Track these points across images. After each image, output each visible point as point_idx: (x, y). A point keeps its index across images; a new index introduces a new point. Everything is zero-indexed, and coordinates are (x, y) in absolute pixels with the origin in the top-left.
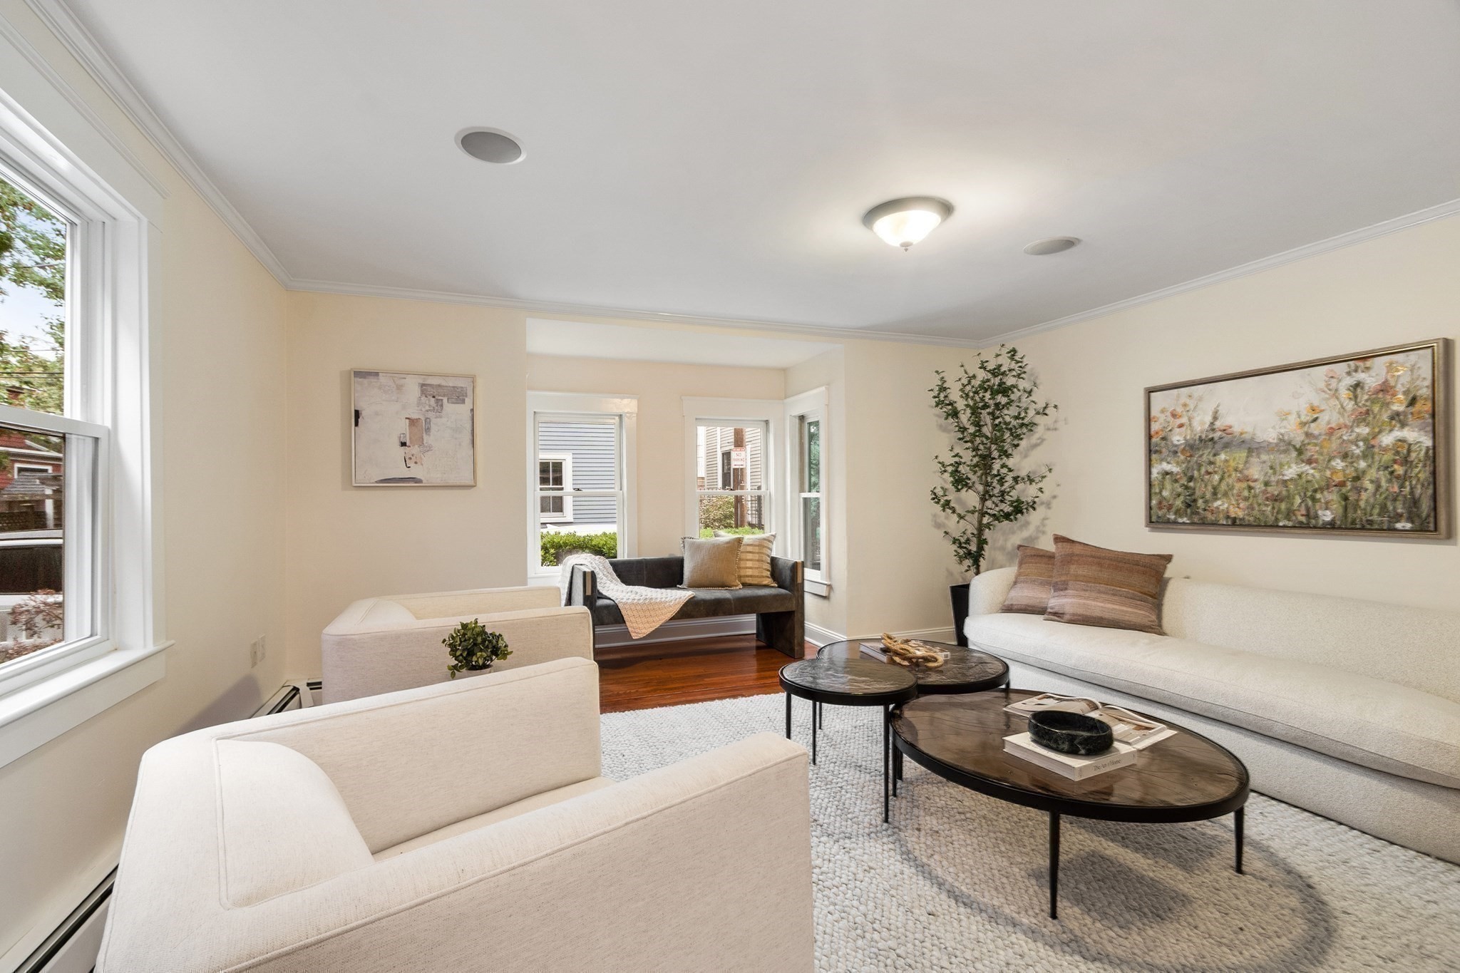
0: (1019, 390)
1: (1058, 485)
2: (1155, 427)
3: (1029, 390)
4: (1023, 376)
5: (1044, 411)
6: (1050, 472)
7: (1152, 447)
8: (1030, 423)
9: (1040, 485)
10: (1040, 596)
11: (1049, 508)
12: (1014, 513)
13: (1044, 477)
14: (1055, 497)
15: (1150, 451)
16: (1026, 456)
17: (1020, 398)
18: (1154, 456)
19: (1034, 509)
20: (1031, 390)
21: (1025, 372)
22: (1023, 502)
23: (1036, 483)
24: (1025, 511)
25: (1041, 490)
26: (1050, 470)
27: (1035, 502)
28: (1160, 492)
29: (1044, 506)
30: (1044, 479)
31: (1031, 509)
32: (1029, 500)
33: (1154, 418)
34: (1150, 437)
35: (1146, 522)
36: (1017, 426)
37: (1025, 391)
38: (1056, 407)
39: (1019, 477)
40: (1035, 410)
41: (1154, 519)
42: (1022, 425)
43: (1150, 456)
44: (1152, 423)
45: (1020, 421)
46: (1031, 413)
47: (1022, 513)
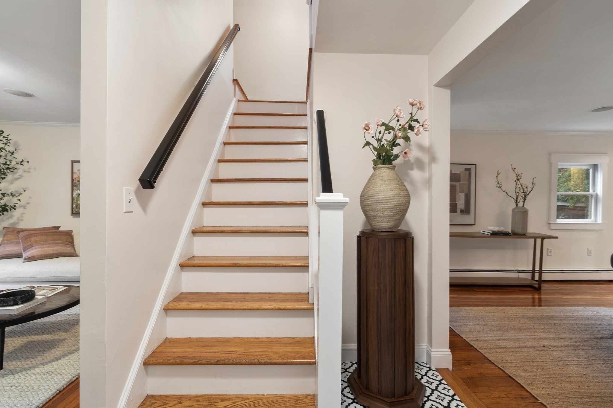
0: (6, 151)
1: (30, 198)
2: (75, 176)
3: (12, 152)
4: (9, 144)
5: (21, 163)
6: (25, 192)
7: (74, 184)
8: (13, 168)
9: (18, 198)
10: (16, 249)
11: (25, 209)
12: (2, 212)
13: (20, 194)
14: (28, 203)
15: (73, 186)
16: (12, 183)
17: (6, 155)
18: (74, 188)
19: (15, 209)
20: (13, 152)
21: (9, 143)
22: (8, 206)
23: (16, 197)
24: (9, 210)
25: (19, 200)
26: (25, 191)
27: (15, 206)
28: (77, 202)
29: (22, 207)
30: (21, 195)
31: (13, 210)
32: (12, 205)
33: (75, 172)
34: (73, 180)
35: (71, 214)
36: (5, 169)
37: (9, 152)
38: (28, 162)
39: (5, 193)
40: (16, 162)
41: (74, 213)
42: (8, 168)
43: (73, 187)
44: (74, 175)
45: (7, 166)
46: (14, 163)
47: (7, 211)
